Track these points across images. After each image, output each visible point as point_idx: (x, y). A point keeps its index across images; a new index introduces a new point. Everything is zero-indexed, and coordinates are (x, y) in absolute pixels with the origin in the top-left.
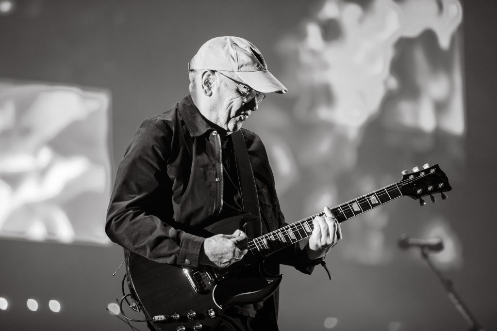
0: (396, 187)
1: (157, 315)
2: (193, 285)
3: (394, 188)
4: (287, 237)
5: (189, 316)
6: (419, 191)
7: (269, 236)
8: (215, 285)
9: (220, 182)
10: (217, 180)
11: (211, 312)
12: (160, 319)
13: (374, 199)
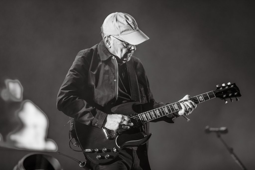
0: (213, 93)
1: (87, 149)
2: (106, 135)
3: (212, 93)
4: (155, 114)
5: (103, 150)
6: (224, 96)
7: (147, 113)
8: (117, 136)
9: (117, 82)
10: (115, 81)
11: (114, 149)
12: (88, 151)
13: (201, 98)
